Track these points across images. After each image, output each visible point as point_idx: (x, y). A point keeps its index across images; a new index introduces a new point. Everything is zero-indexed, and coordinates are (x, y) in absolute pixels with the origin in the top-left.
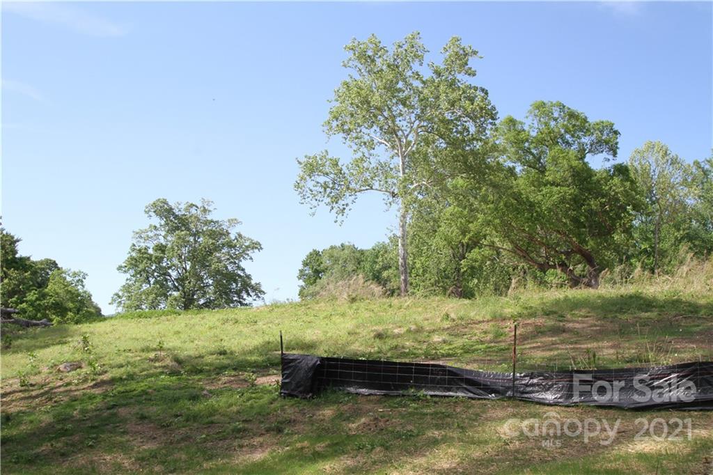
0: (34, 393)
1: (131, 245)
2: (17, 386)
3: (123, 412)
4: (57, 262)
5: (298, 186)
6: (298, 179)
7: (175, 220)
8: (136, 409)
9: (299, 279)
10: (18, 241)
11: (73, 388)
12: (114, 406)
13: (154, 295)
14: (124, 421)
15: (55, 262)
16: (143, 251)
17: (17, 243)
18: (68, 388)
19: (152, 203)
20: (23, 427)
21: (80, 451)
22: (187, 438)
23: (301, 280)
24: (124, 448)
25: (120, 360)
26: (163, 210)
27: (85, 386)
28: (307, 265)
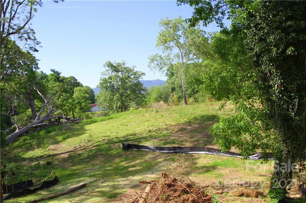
0: (82, 148)
1: (100, 78)
2: (78, 147)
3: (98, 153)
4: (75, 77)
5: (149, 66)
6: (149, 64)
7: (115, 68)
8: (100, 153)
9: (166, 76)
10: (60, 73)
11: (89, 147)
12: (96, 152)
13: (109, 96)
14: (98, 155)
15: (74, 77)
16: (104, 80)
17: (60, 74)
18: (88, 147)
19: (105, 63)
20: (82, 157)
21: (92, 160)
22: (107, 158)
23: (167, 77)
24: (98, 160)
25: (97, 140)
26: (110, 65)
27: (91, 147)
28: (168, 71)
